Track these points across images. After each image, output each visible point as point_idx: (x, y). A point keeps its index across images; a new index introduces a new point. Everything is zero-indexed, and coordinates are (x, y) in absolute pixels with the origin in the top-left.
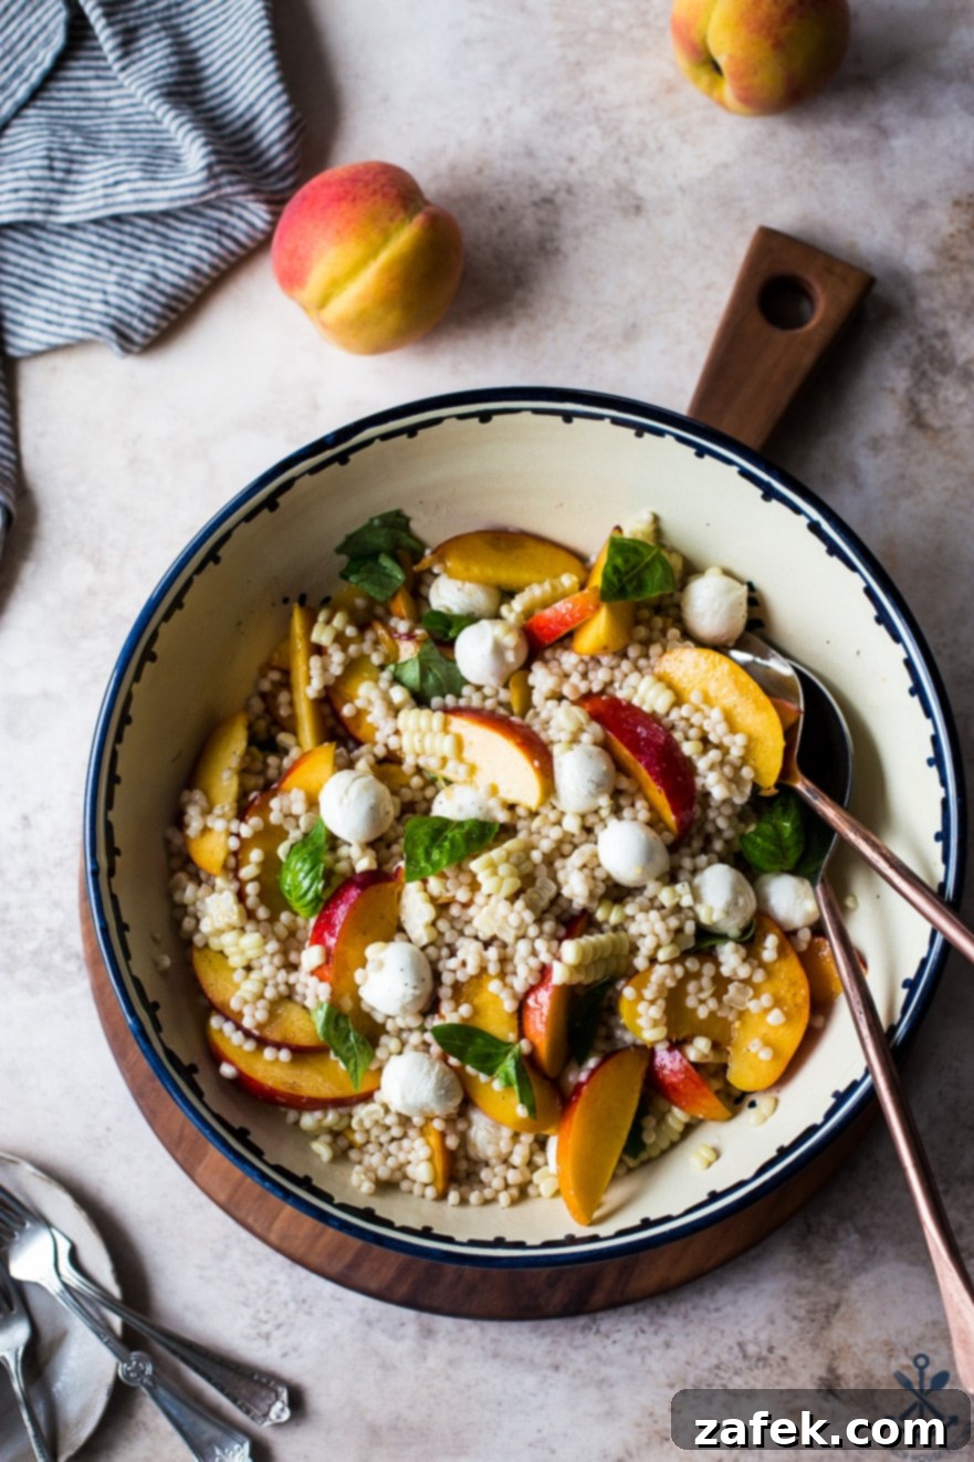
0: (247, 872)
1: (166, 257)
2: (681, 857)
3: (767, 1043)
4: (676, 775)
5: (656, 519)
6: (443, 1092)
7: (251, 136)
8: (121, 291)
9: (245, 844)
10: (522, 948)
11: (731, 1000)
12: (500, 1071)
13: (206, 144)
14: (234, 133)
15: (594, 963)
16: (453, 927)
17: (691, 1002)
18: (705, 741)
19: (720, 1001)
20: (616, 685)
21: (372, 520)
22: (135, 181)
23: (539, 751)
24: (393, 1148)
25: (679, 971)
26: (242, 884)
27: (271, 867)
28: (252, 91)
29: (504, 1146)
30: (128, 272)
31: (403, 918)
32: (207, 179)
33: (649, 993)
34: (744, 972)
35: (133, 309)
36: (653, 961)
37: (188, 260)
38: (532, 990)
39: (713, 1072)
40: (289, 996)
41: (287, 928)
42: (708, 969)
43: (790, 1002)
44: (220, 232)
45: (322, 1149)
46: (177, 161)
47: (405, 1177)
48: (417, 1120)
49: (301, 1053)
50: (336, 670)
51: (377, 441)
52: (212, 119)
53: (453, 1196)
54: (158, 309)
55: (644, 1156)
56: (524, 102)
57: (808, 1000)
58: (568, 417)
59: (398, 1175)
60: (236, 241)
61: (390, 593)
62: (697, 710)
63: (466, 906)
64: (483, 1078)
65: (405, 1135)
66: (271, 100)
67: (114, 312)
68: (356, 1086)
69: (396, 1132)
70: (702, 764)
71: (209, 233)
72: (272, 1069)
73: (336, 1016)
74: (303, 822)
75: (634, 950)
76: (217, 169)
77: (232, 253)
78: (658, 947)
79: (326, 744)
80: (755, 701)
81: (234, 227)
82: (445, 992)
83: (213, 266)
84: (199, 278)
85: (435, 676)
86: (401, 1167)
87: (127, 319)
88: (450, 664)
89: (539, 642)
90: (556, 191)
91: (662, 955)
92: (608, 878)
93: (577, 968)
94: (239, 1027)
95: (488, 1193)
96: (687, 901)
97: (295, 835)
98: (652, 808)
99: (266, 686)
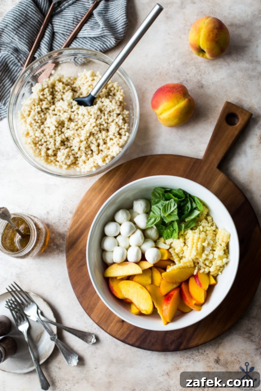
44: (104, 43)
60: (107, 46)
71: (101, 43)
76: (104, 29)
77: (105, 48)
81: (107, 43)
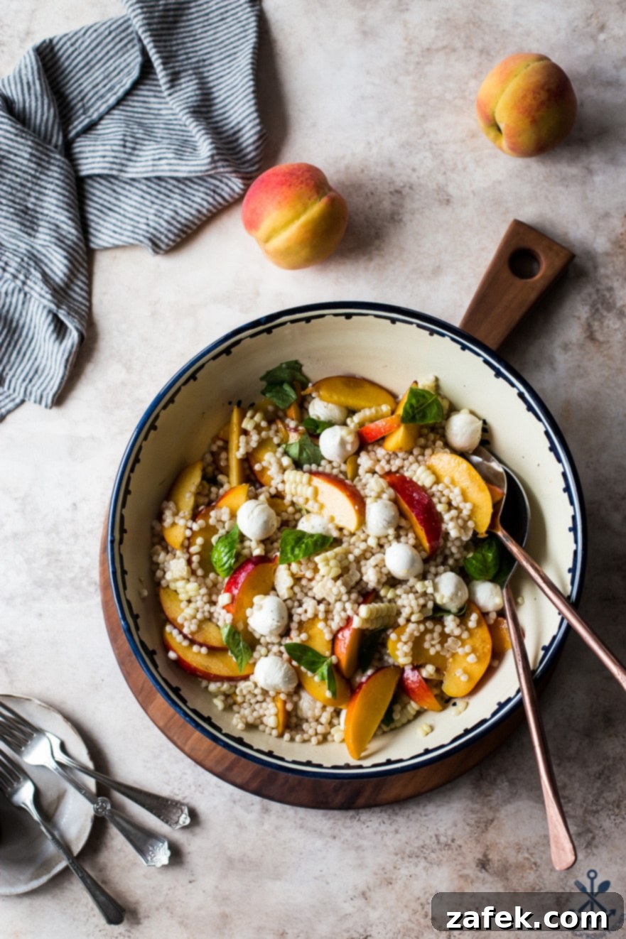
0: (194, 549)
1: (183, 203)
2: (430, 566)
3: (466, 672)
4: (432, 521)
5: (437, 380)
6: (287, 679)
7: (237, 139)
8: (157, 219)
9: (195, 534)
10: (338, 606)
11: (449, 647)
12: (319, 671)
13: (212, 143)
14: (228, 137)
15: (376, 618)
16: (302, 591)
17: (427, 645)
18: (450, 504)
19: (442, 646)
20: (405, 469)
21: (282, 364)
22: (170, 159)
23: (359, 500)
24: (257, 706)
25: (422, 628)
26: (191, 555)
27: (207, 548)
28: (240, 115)
29: (317, 712)
30: (161, 209)
31: (276, 583)
32: (211, 163)
33: (404, 638)
34: (457, 632)
35: (162, 230)
36: (408, 620)
37: (195, 206)
38: (341, 629)
39: (434, 685)
40: (209, 619)
41: (213, 582)
42: (438, 628)
43: (480, 651)
45: (219, 703)
46: (195, 150)
47: (262, 723)
48: (272, 693)
49: (213, 650)
50: (254, 444)
51: (289, 324)
52: (217, 128)
53: (287, 736)
54: (176, 231)
55: (392, 726)
56: (391, 135)
57: (491, 651)
58: (393, 321)
59: (258, 721)
60: (223, 198)
61: (287, 405)
62: (447, 487)
63: (310, 580)
64: (309, 674)
65: (264, 700)
66: (250, 122)
67: (151, 230)
68: (241, 671)
69: (260, 698)
70: (446, 517)
71: (208, 192)
72: (196, 657)
73: (234, 632)
74: (227, 525)
75: (399, 613)
76: (216, 158)
77: (220, 204)
78: (412, 613)
79: (244, 484)
80: (479, 486)
81: (223, 190)
82: (294, 625)
83: (208, 210)
84: (200, 216)
85: (307, 453)
86: (260, 717)
87: (158, 235)
88: (316, 448)
89: (365, 441)
90: (404, 187)
91: (414, 618)
92: (389, 574)
93: (367, 620)
94: (181, 632)
95: (306, 737)
96: (430, 590)
97: (222, 532)
98: (417, 538)
99: (214, 448)
